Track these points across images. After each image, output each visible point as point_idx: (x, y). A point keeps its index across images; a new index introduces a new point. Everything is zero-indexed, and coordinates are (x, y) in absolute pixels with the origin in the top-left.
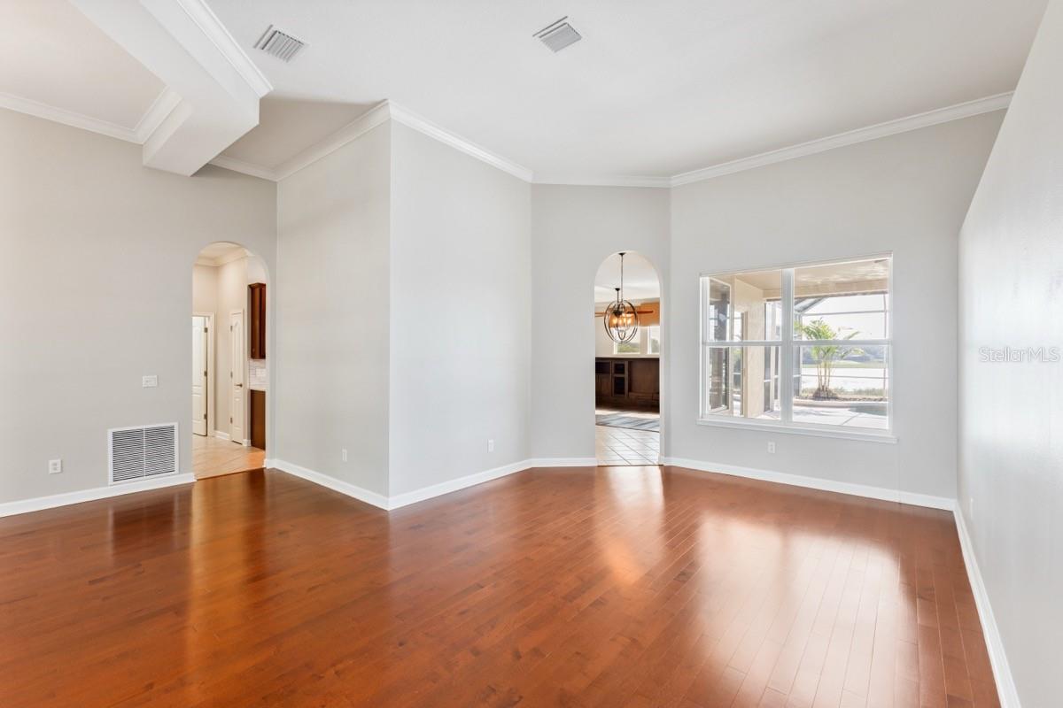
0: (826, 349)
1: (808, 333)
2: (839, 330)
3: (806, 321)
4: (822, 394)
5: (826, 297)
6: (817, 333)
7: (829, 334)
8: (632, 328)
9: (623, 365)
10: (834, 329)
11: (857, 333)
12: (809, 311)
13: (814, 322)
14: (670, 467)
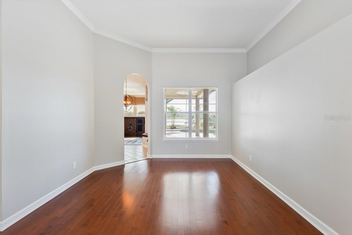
0: (174, 114)
1: (169, 109)
2: (177, 109)
3: (169, 106)
4: (173, 127)
5: (174, 99)
6: (172, 109)
7: (174, 110)
8: (130, 106)
9: (142, 120)
10: (176, 108)
11: (181, 110)
12: (168, 103)
13: (171, 106)
14: (152, 159)
